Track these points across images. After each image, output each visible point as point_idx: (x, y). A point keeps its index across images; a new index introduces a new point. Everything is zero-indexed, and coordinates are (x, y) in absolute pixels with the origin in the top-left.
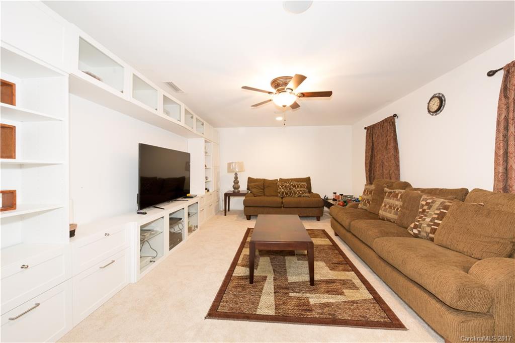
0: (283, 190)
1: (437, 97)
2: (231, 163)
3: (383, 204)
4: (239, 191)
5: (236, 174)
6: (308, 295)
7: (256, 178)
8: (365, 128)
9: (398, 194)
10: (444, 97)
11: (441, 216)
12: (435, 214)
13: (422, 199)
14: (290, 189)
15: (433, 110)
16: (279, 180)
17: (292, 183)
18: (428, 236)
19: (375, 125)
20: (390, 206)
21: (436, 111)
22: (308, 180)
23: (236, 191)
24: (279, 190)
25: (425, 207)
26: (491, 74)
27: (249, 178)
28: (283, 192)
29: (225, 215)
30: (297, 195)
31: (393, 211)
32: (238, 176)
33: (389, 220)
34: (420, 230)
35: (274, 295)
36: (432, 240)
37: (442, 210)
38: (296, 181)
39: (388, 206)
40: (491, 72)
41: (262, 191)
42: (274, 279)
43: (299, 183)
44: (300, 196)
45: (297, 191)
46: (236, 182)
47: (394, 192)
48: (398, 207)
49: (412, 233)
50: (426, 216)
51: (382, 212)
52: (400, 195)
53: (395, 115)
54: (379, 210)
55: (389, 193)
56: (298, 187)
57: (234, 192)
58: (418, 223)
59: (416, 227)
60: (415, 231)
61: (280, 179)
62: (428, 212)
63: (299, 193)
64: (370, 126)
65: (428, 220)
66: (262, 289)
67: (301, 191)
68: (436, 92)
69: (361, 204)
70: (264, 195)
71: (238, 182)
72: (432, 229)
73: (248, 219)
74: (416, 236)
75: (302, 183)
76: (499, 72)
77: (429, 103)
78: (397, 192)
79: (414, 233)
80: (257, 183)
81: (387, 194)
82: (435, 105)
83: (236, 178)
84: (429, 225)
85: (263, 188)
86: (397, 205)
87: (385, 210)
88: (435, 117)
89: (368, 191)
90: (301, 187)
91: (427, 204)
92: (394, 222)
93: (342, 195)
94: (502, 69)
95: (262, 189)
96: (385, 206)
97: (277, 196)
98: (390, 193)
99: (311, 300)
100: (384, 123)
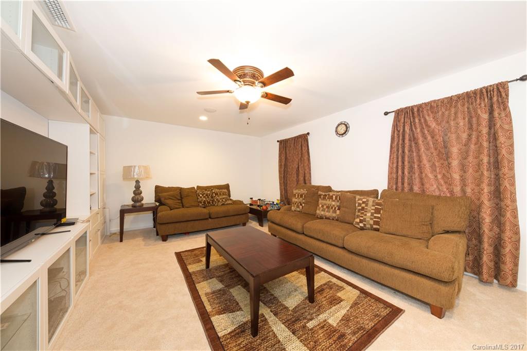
0: (204, 199)
1: (344, 124)
2: (131, 166)
3: (320, 206)
4: (143, 205)
5: (137, 182)
6: (322, 317)
7: (167, 186)
8: (278, 141)
9: (332, 196)
10: (349, 125)
11: (377, 211)
12: (373, 209)
13: (357, 199)
14: (212, 197)
15: (341, 133)
16: (196, 188)
17: (213, 191)
18: (372, 227)
19: (289, 139)
20: (327, 207)
21: (342, 134)
22: (227, 187)
23: (138, 204)
24: (200, 199)
25: (363, 205)
26: (386, 114)
27: (157, 187)
28: (205, 201)
29: (121, 241)
30: (220, 204)
31: (332, 210)
32: (141, 184)
33: (328, 218)
34: (365, 223)
35: (295, 338)
36: (377, 230)
37: (376, 206)
38: (218, 189)
39: (325, 207)
40: (386, 112)
41: (180, 201)
42: (275, 315)
43: (221, 190)
44: (223, 204)
45: (221, 199)
46: (137, 191)
47: (329, 195)
48: (336, 206)
49: (359, 227)
50: (366, 212)
51: (319, 212)
52: (334, 196)
53: (308, 134)
54: (316, 211)
55: (324, 195)
56: (220, 194)
57: (133, 206)
58: (362, 218)
59: (361, 221)
60: (361, 225)
61: (197, 186)
62: (366, 209)
63: (222, 200)
64: (283, 140)
65: (369, 214)
66: (275, 336)
67: (224, 198)
68: (343, 120)
69: (294, 207)
70: (183, 207)
71: (141, 193)
72: (374, 221)
73: (163, 241)
74: (362, 229)
75: (223, 190)
76: (391, 113)
77: (337, 128)
78: (331, 195)
79: (361, 227)
80: (171, 193)
81: (322, 196)
82: (342, 129)
83: (138, 187)
84: (371, 219)
85: (179, 198)
86: (334, 205)
87: (323, 210)
88: (341, 139)
89: (298, 195)
90: (223, 194)
91: (364, 202)
92: (333, 219)
93: (260, 200)
94: (394, 112)
95: (179, 200)
96: (322, 206)
97: (198, 206)
98: (326, 195)
99: (331, 321)
100: (297, 139)
